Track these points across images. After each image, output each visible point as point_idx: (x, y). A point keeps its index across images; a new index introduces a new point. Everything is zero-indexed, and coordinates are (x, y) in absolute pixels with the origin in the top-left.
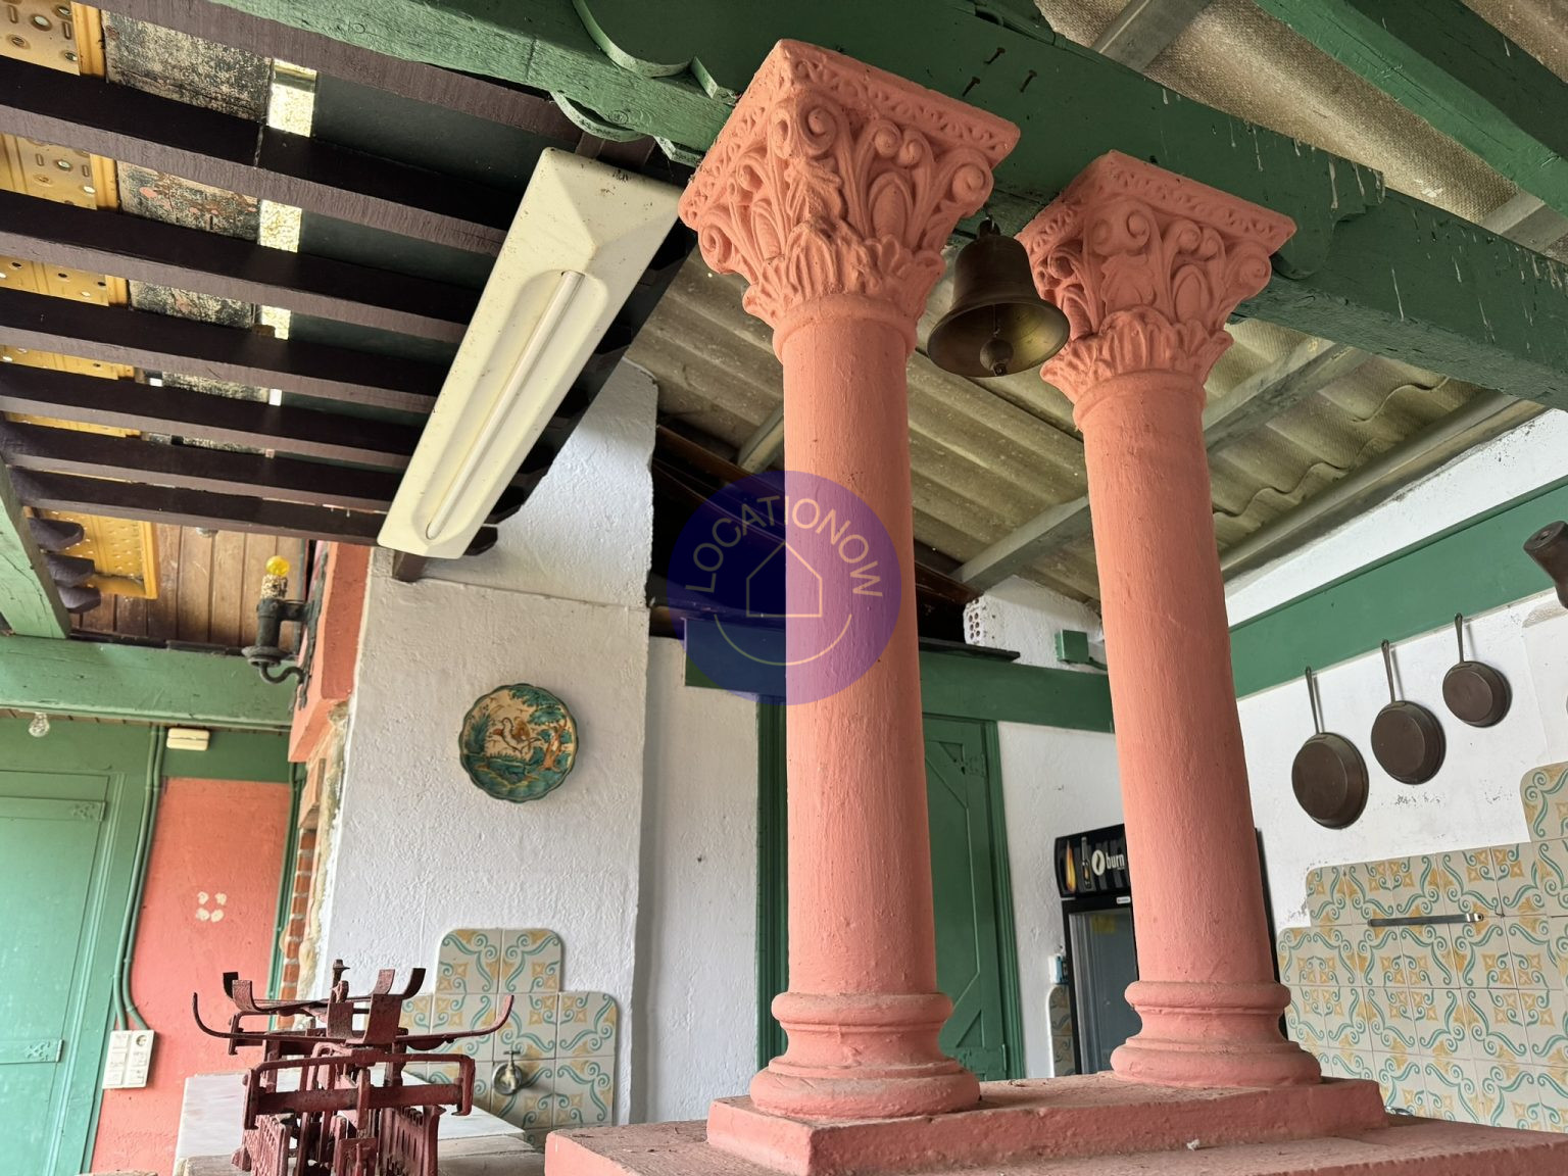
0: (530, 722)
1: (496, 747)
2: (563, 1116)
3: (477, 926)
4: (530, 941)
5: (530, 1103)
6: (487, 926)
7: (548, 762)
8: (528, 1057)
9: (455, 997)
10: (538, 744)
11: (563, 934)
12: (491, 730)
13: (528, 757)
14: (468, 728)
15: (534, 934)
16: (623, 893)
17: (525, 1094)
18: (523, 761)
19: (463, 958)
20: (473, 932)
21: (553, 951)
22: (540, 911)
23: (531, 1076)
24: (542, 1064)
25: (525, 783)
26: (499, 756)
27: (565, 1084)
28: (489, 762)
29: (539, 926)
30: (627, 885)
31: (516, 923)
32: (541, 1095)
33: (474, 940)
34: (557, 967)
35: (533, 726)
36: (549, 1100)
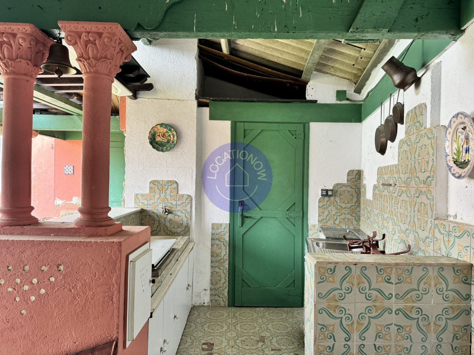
0: (166, 133)
1: (158, 139)
2: (178, 220)
3: (157, 179)
4: (169, 183)
5: (171, 217)
6: (160, 179)
7: (171, 142)
8: (170, 207)
9: (153, 194)
10: (168, 138)
11: (177, 181)
12: (157, 135)
13: (166, 141)
14: (150, 135)
15: (170, 181)
16: (192, 173)
17: (170, 215)
18: (165, 142)
19: (154, 186)
20: (156, 181)
21: (175, 185)
22: (172, 176)
23: (171, 211)
24: (173, 209)
25: (165, 147)
26: (159, 141)
27: (179, 213)
28: (157, 143)
29: (172, 180)
30: (193, 171)
31: (166, 179)
32: (173, 215)
33: (156, 182)
34: (176, 189)
35: (167, 133)
36: (175, 216)
